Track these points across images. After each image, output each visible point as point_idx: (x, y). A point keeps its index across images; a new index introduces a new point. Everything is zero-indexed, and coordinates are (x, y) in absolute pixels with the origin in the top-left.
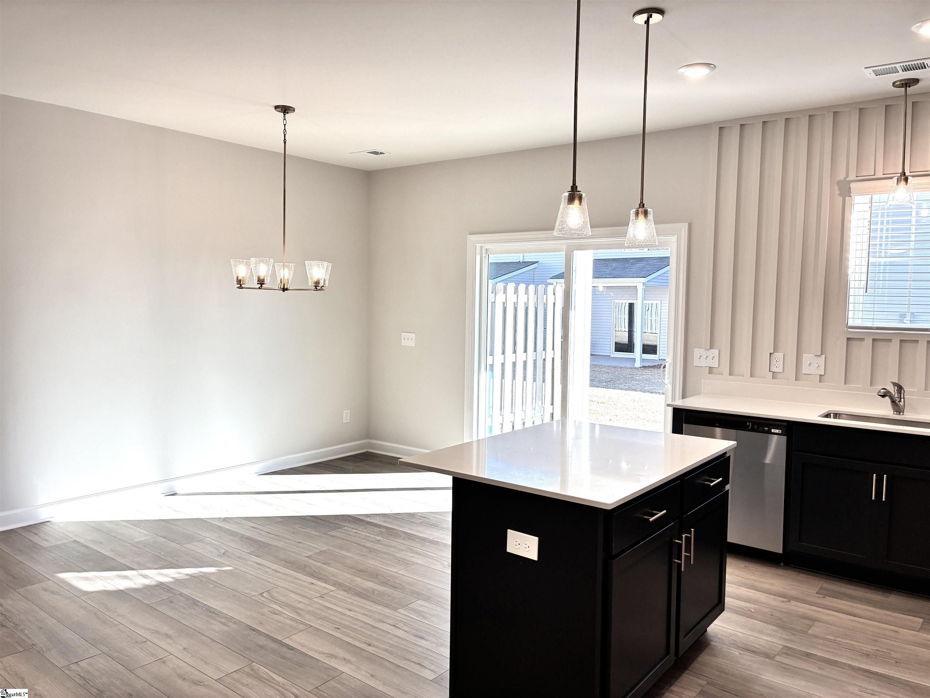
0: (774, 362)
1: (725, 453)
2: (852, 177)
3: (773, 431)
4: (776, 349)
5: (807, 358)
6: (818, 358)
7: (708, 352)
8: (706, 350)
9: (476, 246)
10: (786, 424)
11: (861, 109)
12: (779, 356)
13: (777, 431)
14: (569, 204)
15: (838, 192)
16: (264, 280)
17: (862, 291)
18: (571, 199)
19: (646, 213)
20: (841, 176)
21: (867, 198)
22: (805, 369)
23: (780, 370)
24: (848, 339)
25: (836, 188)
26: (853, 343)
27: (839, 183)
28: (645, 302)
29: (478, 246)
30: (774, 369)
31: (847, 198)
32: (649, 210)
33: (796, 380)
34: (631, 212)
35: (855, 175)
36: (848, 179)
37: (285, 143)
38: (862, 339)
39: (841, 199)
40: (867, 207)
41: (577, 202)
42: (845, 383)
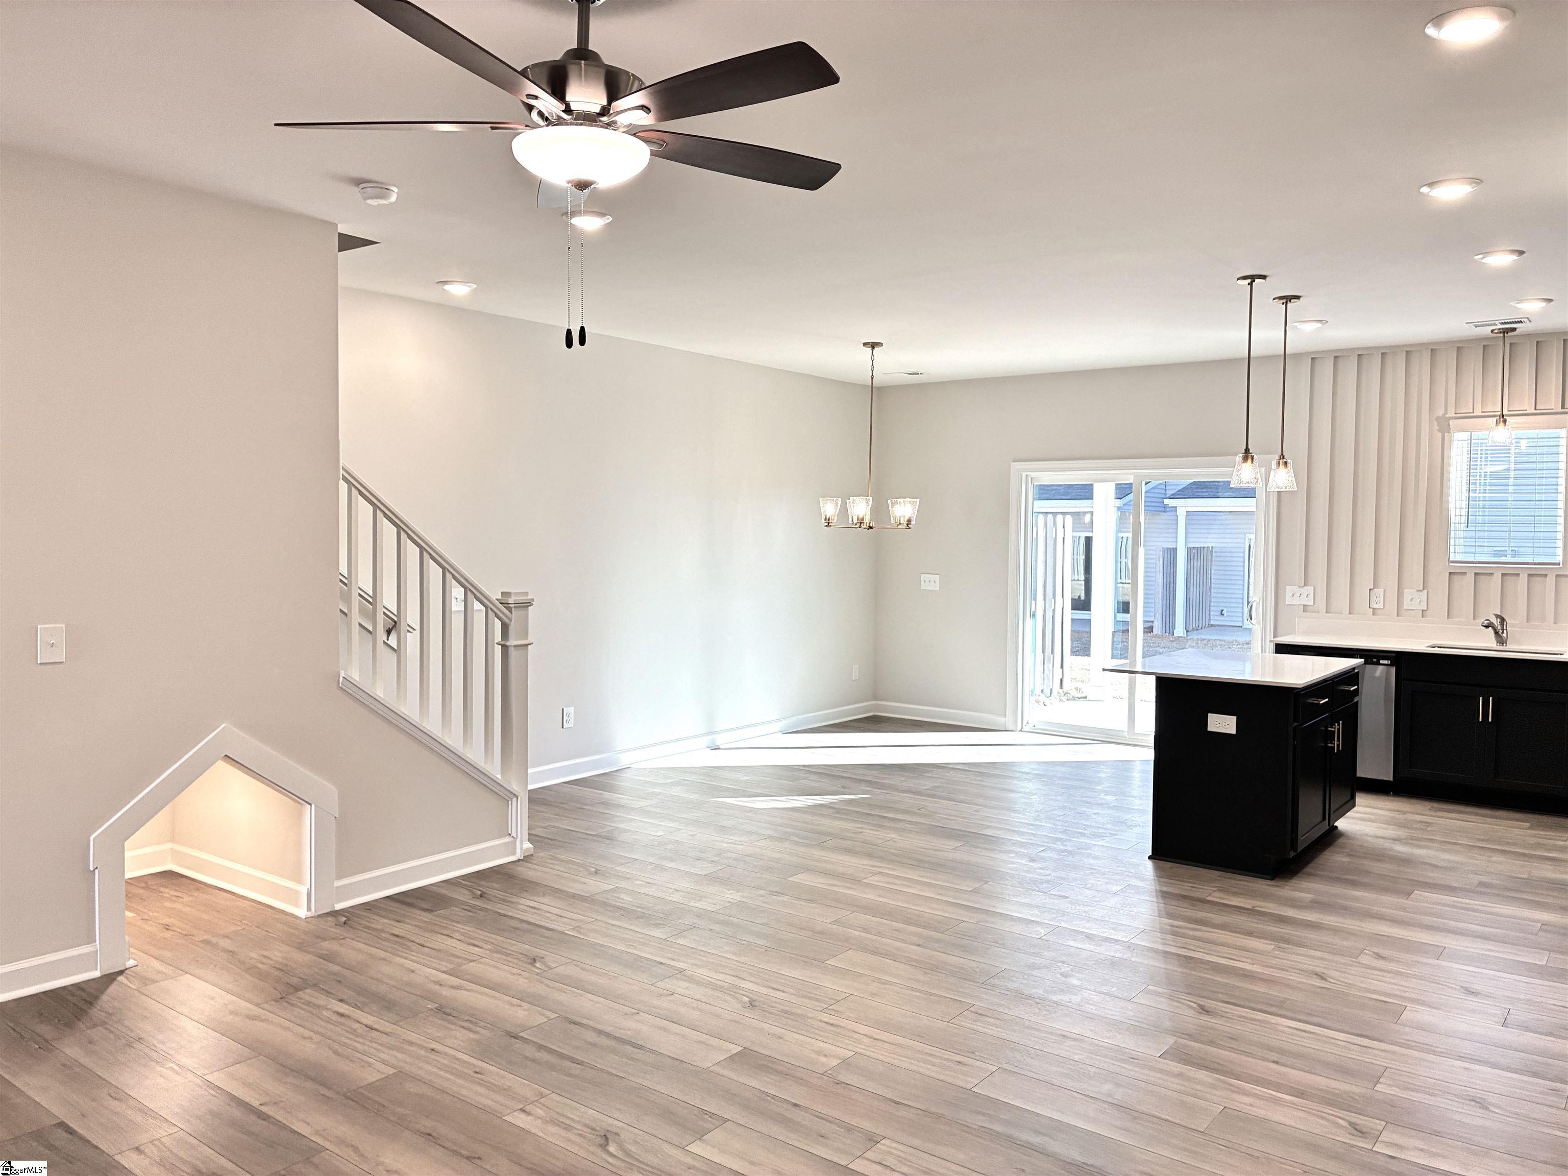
0: (1374, 598)
1: (1354, 669)
2: (1451, 413)
3: (1381, 662)
4: (1376, 585)
5: (1408, 593)
6: (1421, 593)
7: (1301, 589)
8: (1299, 587)
9: (1022, 475)
10: (1394, 655)
11: (1458, 348)
12: (1379, 591)
13: (1386, 662)
14: (1243, 462)
15: (1437, 428)
16: (863, 519)
17: (1463, 527)
18: (1245, 459)
19: (1286, 463)
20: (1440, 412)
21: (1466, 435)
22: (1407, 605)
23: (1381, 606)
24: (1450, 573)
25: (1435, 423)
26: (1455, 577)
27: (1438, 419)
28: (1121, 535)
29: (1024, 474)
30: (1376, 606)
31: (1446, 434)
32: (1289, 461)
33: (1398, 615)
34: (1273, 463)
35: (1453, 411)
36: (1447, 416)
37: (872, 379)
38: (1465, 573)
39: (1440, 435)
40: (1466, 444)
41: (1249, 461)
42: (1448, 618)
